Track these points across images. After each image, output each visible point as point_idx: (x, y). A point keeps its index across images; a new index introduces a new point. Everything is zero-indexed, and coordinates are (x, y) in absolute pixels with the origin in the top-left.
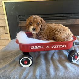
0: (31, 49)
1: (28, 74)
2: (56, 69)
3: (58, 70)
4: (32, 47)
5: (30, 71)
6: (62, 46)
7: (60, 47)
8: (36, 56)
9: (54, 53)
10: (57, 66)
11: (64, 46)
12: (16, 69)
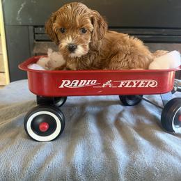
0: (62, 86)
1: (48, 158)
2: (131, 146)
3: (137, 149)
4: (64, 81)
5: (56, 151)
6: (146, 84)
7: (140, 86)
8: (74, 117)
9: (123, 111)
10: (134, 140)
11: (152, 84)
12: (15, 145)
